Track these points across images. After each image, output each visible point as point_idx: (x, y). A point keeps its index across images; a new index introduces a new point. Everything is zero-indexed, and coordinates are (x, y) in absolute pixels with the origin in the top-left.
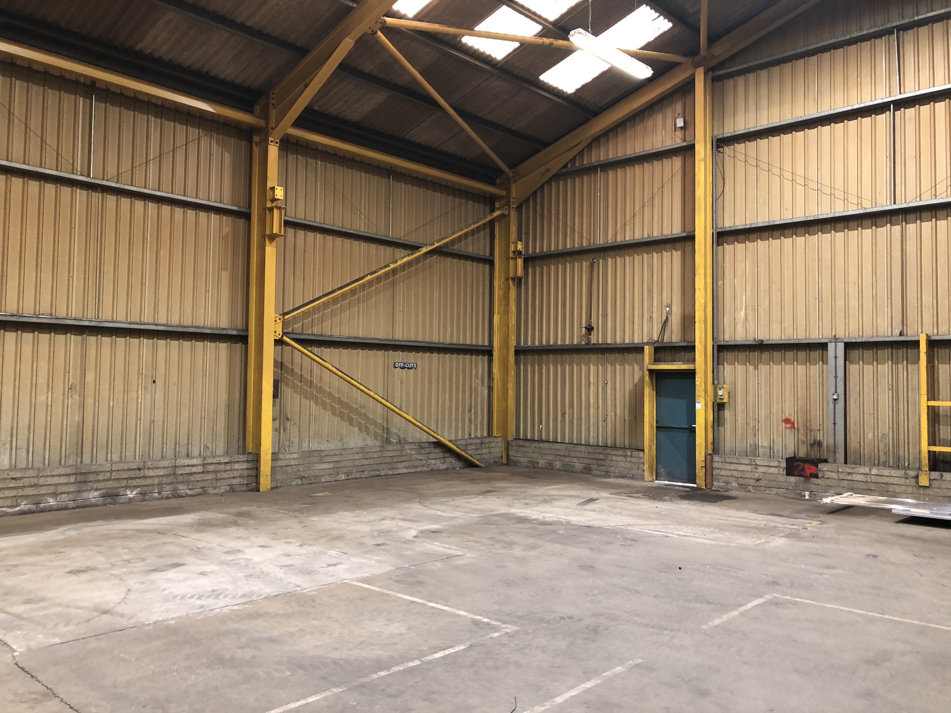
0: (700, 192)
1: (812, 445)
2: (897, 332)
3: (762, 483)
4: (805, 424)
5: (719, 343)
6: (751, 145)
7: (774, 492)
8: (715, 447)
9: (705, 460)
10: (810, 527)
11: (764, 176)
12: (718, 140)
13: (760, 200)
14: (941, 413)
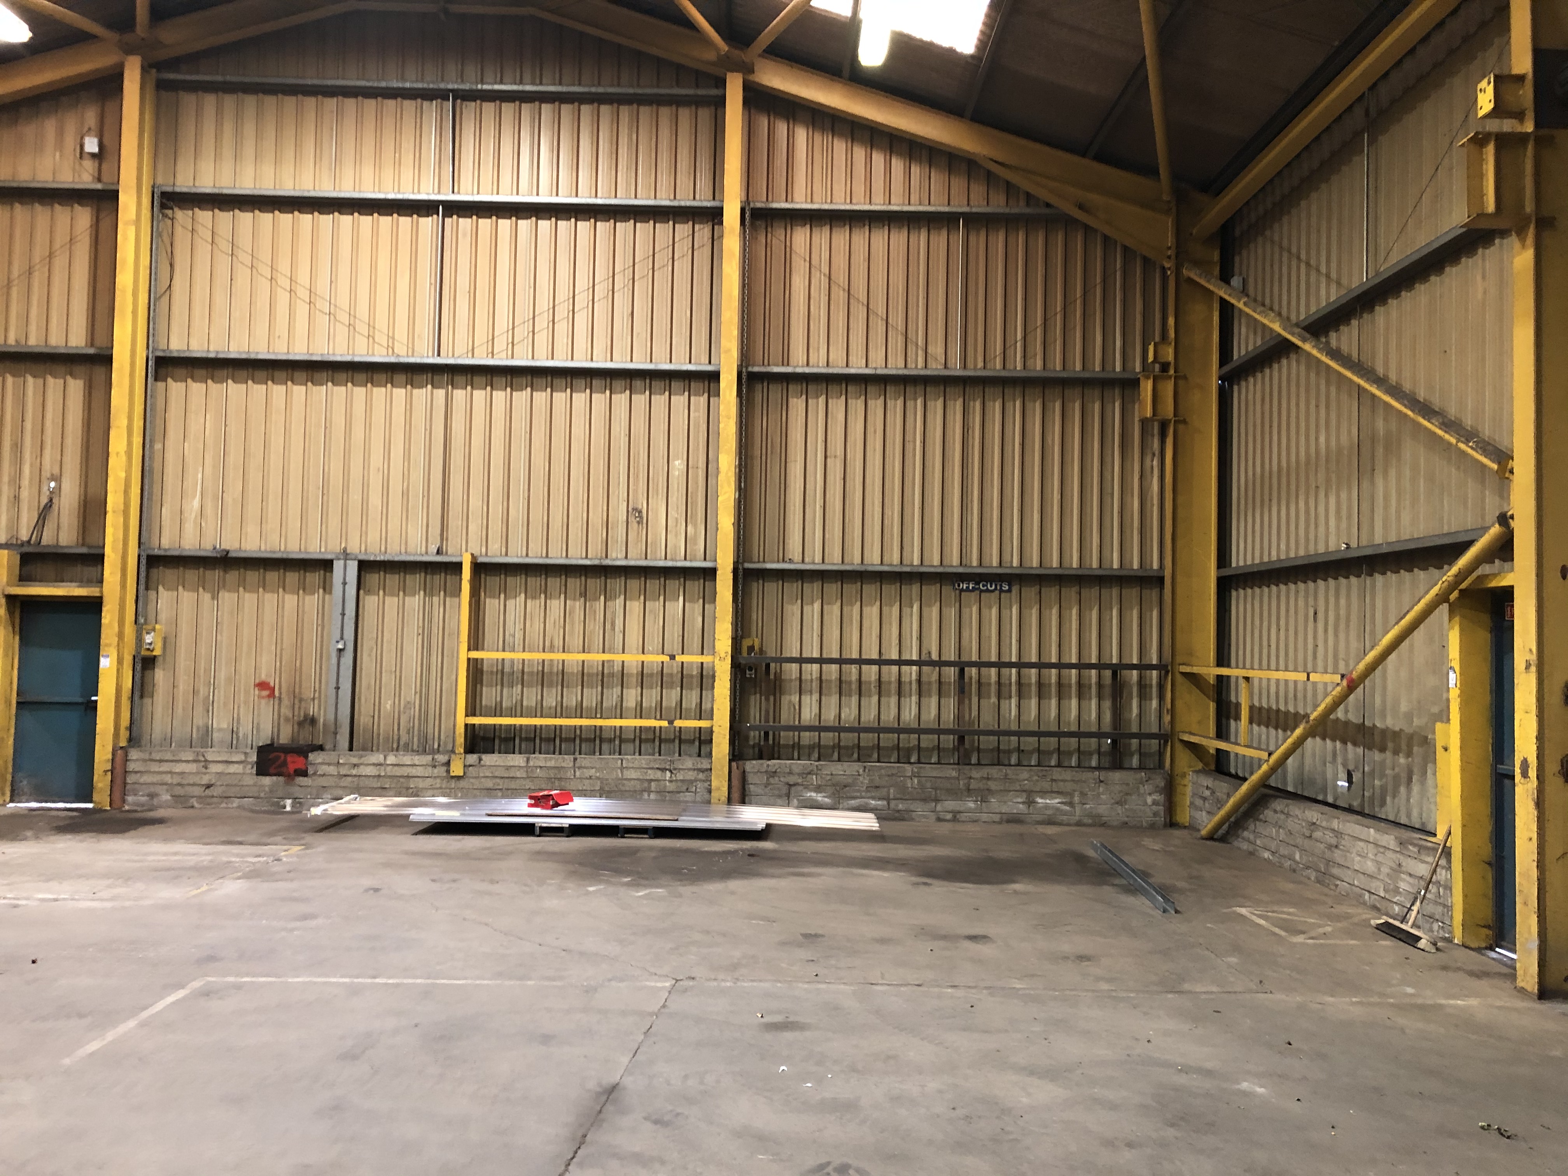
0: (125, 279)
1: (300, 724)
2: (433, 549)
3: (215, 791)
4: (291, 690)
5: (151, 553)
6: (224, 218)
7: (235, 805)
8: (134, 734)
9: (113, 760)
10: (286, 856)
11: (243, 276)
12: (164, 194)
13: (236, 314)
14: (485, 669)
